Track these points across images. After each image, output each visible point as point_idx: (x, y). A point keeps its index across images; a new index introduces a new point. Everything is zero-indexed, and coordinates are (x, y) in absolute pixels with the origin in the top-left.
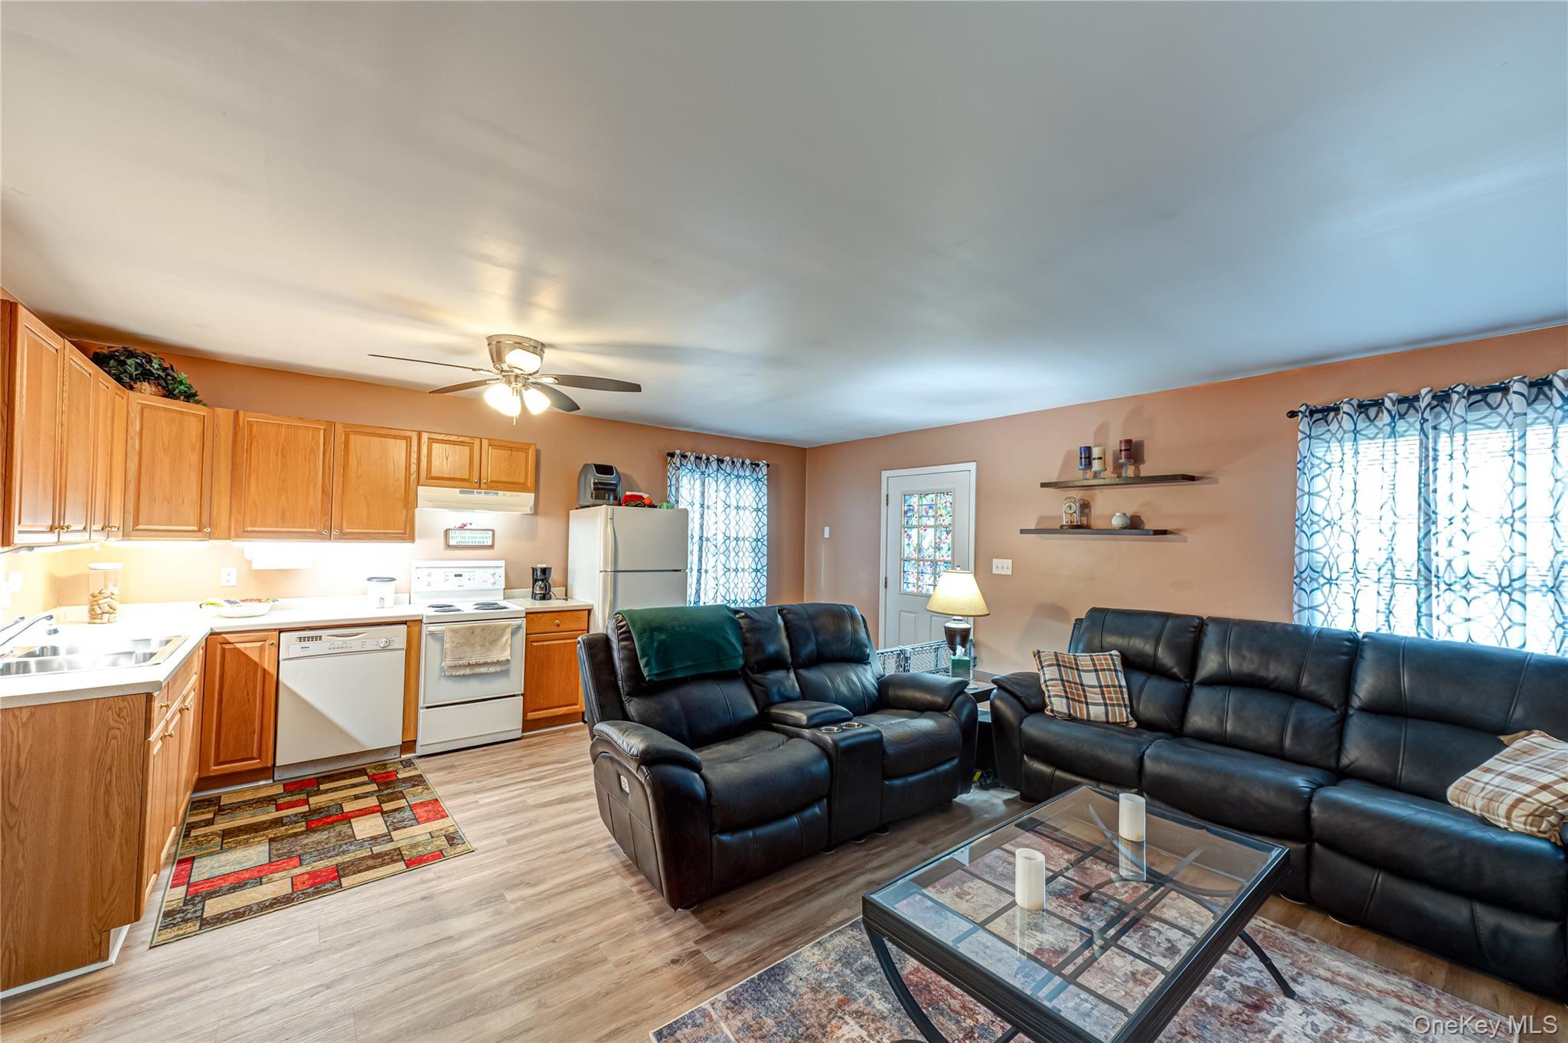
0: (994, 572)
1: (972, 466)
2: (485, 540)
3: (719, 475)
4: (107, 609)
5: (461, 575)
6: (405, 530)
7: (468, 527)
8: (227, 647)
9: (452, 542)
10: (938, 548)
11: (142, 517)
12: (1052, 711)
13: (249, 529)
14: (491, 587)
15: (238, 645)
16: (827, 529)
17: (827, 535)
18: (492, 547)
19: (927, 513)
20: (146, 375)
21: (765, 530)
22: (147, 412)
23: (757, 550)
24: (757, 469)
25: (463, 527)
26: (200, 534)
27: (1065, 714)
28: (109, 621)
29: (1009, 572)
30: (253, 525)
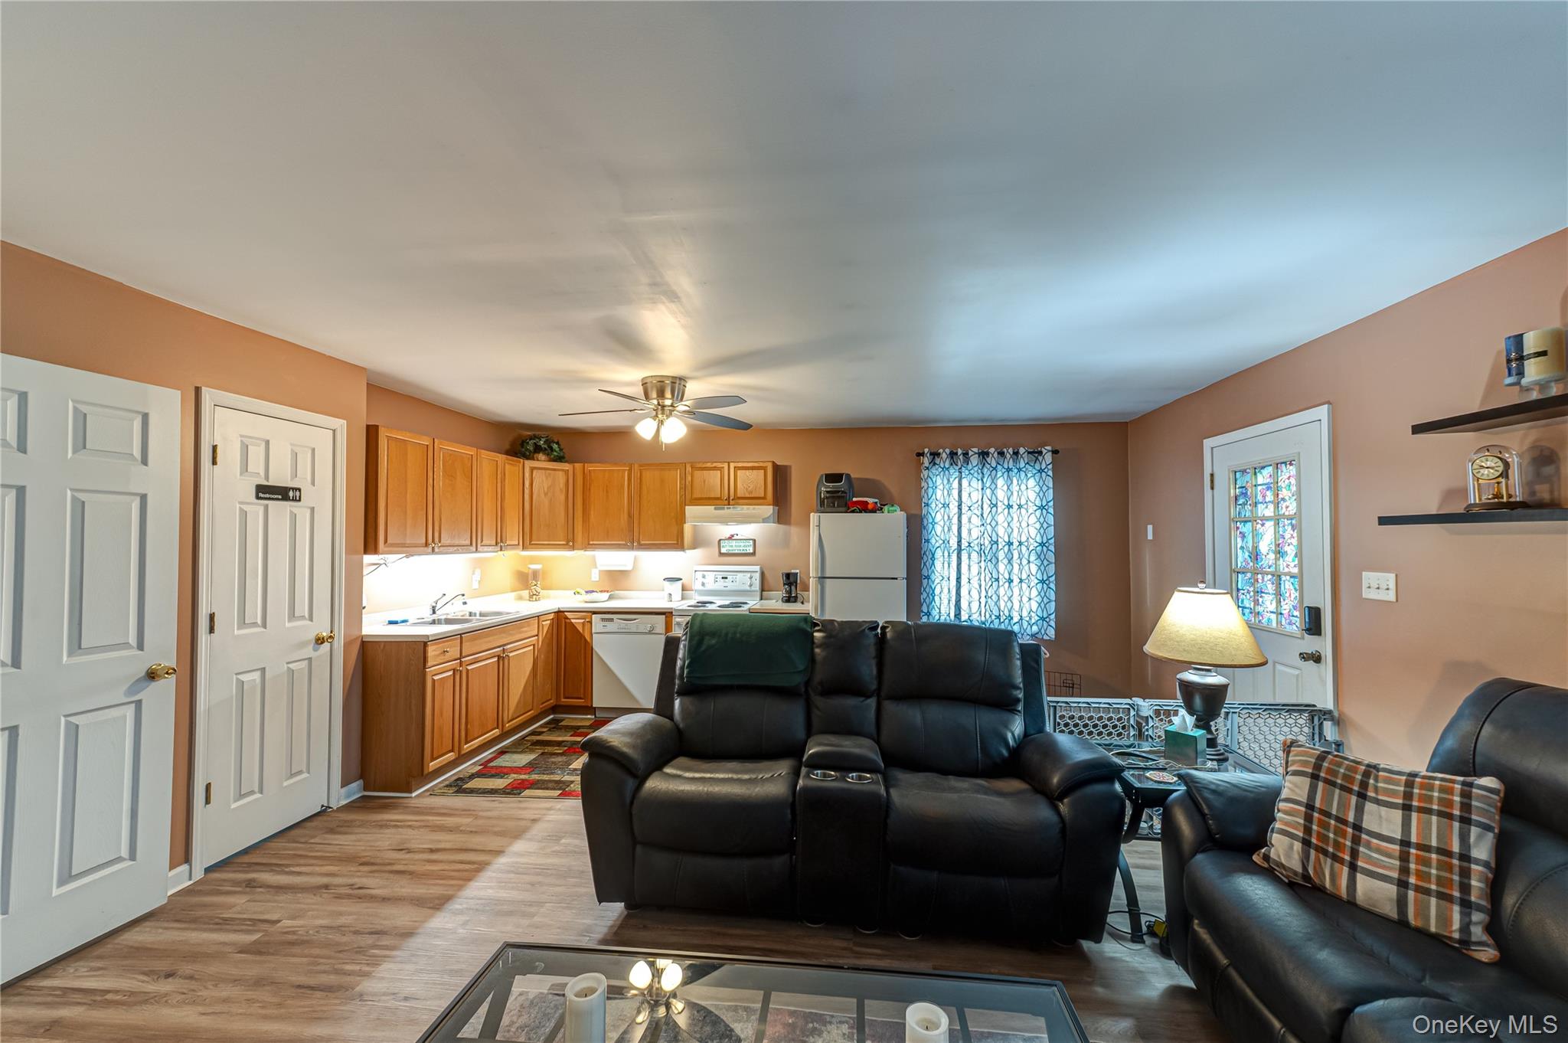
0: (1364, 596)
1: (1322, 412)
2: (748, 549)
3: (985, 470)
4: (535, 593)
5: (726, 578)
6: (678, 541)
7: (735, 537)
8: (568, 621)
9: (723, 550)
10: (1279, 553)
11: (534, 537)
12: (1266, 858)
13: (591, 543)
14: (748, 588)
15: (573, 621)
16: (1150, 528)
17: (1150, 537)
18: (754, 554)
19: (1264, 497)
20: (538, 449)
21: (1051, 531)
22: (535, 472)
23: (1042, 557)
24: (1040, 458)
25: (731, 538)
26: (567, 546)
27: (1295, 873)
28: (536, 600)
29: (1391, 596)
30: (593, 541)
